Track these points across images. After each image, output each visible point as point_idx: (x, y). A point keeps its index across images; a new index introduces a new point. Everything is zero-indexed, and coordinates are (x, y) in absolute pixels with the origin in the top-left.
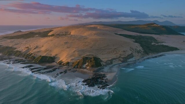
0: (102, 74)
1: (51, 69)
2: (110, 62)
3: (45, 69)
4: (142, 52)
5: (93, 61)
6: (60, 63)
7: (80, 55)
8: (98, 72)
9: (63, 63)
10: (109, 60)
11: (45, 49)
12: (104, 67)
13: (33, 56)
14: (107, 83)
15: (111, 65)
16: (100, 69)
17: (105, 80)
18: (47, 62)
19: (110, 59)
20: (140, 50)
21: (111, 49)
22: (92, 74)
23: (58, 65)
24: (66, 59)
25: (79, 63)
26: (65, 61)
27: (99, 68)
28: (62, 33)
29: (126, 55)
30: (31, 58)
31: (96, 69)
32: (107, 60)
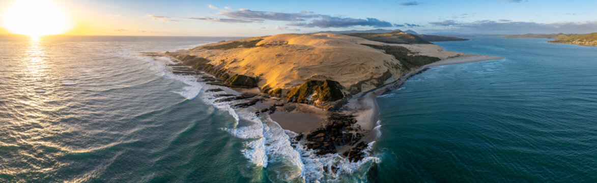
0: (347, 115)
1: (248, 101)
2: (357, 89)
3: (238, 98)
4: (401, 67)
5: (327, 87)
6: (266, 90)
7: (301, 77)
8: (337, 112)
9: (271, 91)
10: (354, 86)
11: (246, 64)
12: (348, 99)
13: (226, 74)
14: (363, 139)
15: (359, 94)
16: (341, 104)
17: (356, 130)
18: (245, 87)
19: (356, 83)
20: (397, 64)
21: (355, 64)
22: (326, 117)
23: (262, 94)
24: (277, 83)
25: (299, 91)
26: (274, 87)
27: (339, 102)
28: (276, 42)
29: (381, 74)
30: (223, 76)
31: (333, 104)
32: (351, 84)
